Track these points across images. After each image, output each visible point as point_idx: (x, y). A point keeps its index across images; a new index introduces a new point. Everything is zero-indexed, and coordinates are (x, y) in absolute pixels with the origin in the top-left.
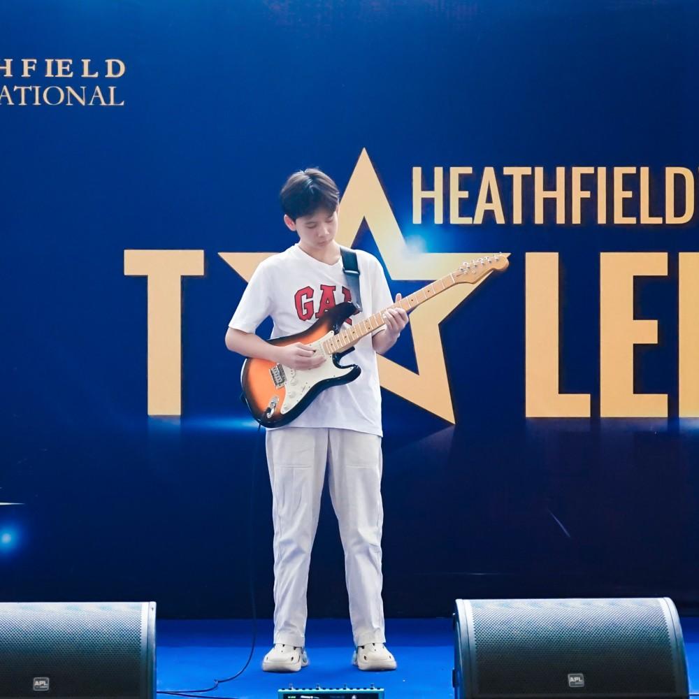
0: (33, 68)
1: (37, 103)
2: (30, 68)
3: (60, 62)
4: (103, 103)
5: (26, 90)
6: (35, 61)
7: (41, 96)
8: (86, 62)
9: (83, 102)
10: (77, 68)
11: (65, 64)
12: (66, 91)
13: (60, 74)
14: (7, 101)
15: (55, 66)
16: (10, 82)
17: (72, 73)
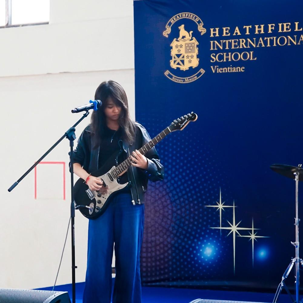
0: (273, 28)
1: (275, 45)
2: (272, 28)
3: (285, 24)
5: (270, 39)
6: (274, 25)
7: (277, 42)
8: (297, 24)
9: (295, 43)
10: (293, 27)
11: (287, 25)
12: (287, 38)
13: (285, 30)
14: (262, 45)
15: (283, 26)
16: (263, 36)
17: (290, 29)
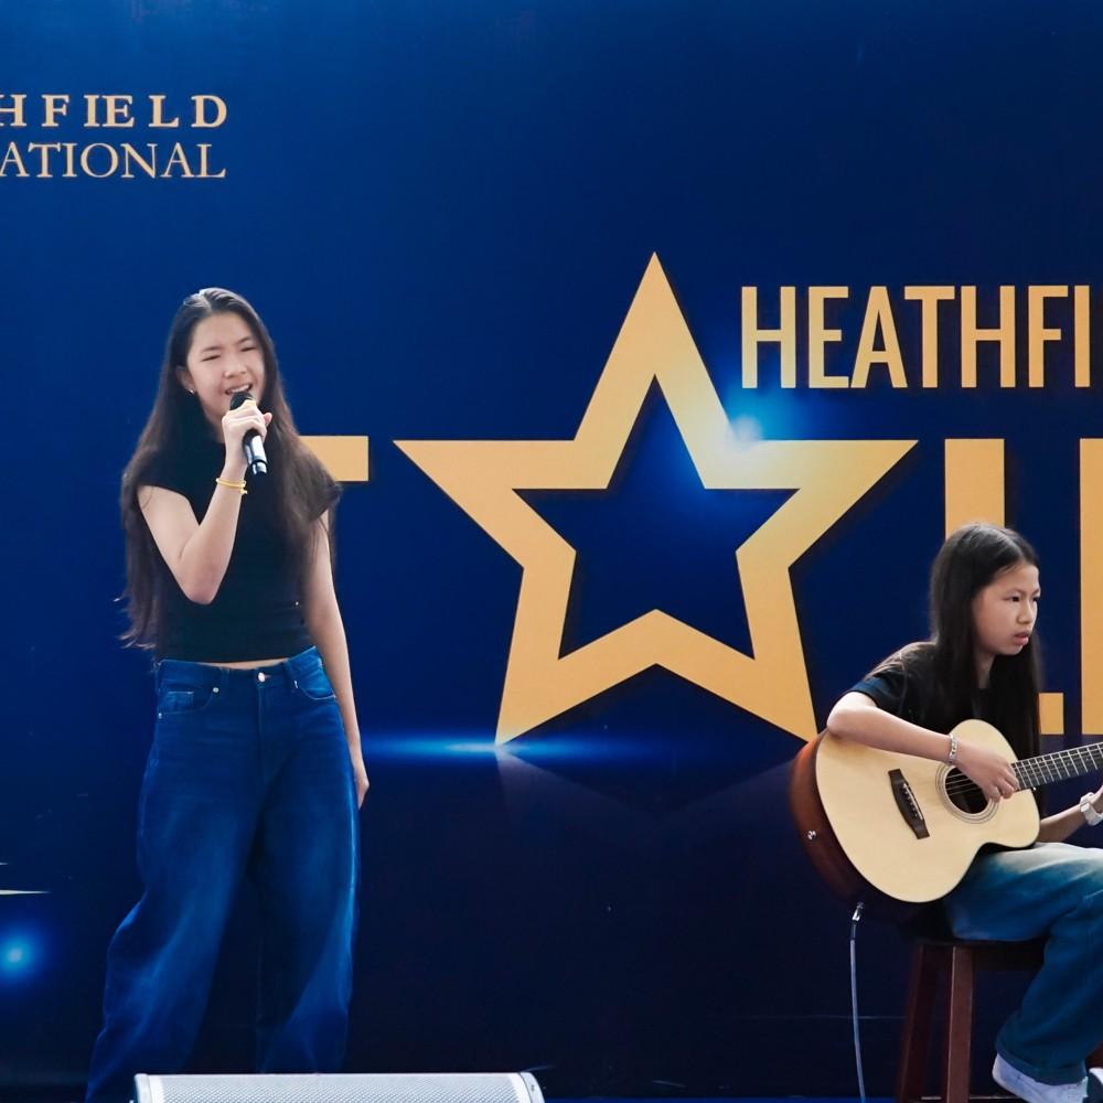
0: (63, 110)
1: (70, 173)
2: (57, 110)
3: (111, 100)
4: (188, 174)
5: (50, 151)
6: (66, 98)
7: (78, 162)
8: (157, 100)
9: (152, 172)
10: (142, 111)
11: (119, 104)
12: (121, 152)
13: (111, 122)
14: (17, 171)
15: (101, 106)
16: (22, 137)
17: (132, 119)
